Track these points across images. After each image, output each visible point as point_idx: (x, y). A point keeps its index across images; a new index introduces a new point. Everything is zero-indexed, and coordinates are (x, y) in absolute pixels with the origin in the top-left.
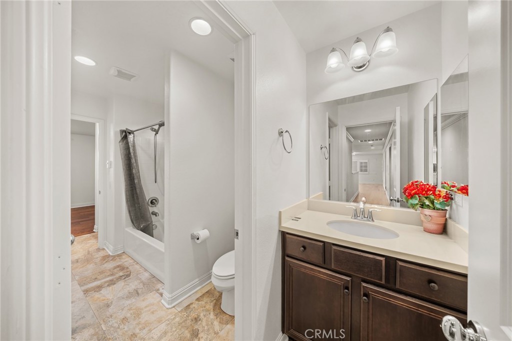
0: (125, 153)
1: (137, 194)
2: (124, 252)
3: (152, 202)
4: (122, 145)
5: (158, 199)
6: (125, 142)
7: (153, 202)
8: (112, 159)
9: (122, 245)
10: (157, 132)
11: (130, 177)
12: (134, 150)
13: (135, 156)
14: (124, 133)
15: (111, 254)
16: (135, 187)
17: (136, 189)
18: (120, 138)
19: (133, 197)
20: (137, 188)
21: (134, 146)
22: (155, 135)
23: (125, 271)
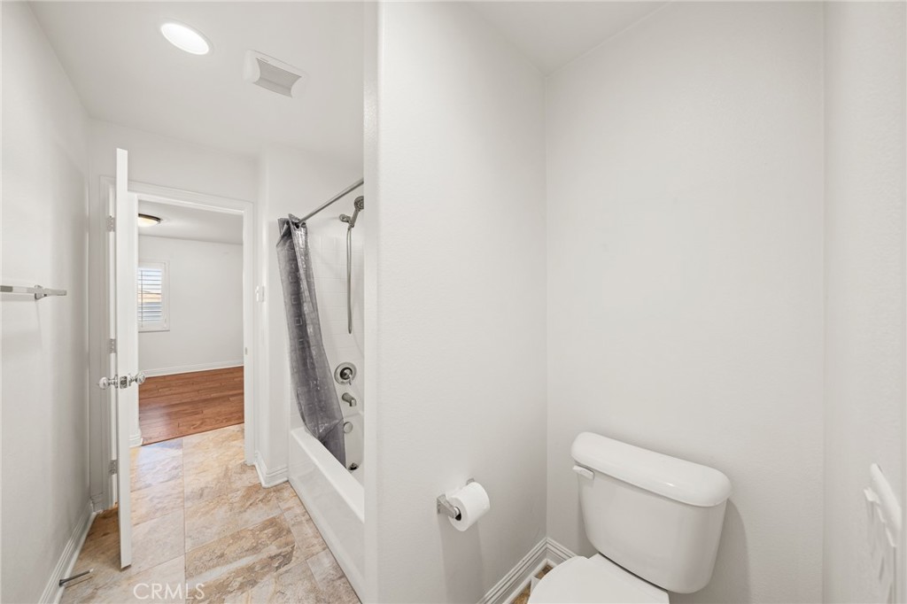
0: (288, 268)
1: (312, 358)
2: (288, 481)
3: (343, 375)
4: (284, 251)
5: (355, 369)
6: (287, 244)
7: (346, 374)
8: (265, 283)
9: (285, 465)
10: (351, 222)
11: (298, 321)
12: (307, 261)
13: (309, 276)
14: (286, 225)
15: (264, 484)
16: (308, 342)
17: (309, 347)
18: (278, 236)
19: (305, 364)
20: (311, 344)
21: (306, 254)
22: (349, 229)
23: (283, 540)
